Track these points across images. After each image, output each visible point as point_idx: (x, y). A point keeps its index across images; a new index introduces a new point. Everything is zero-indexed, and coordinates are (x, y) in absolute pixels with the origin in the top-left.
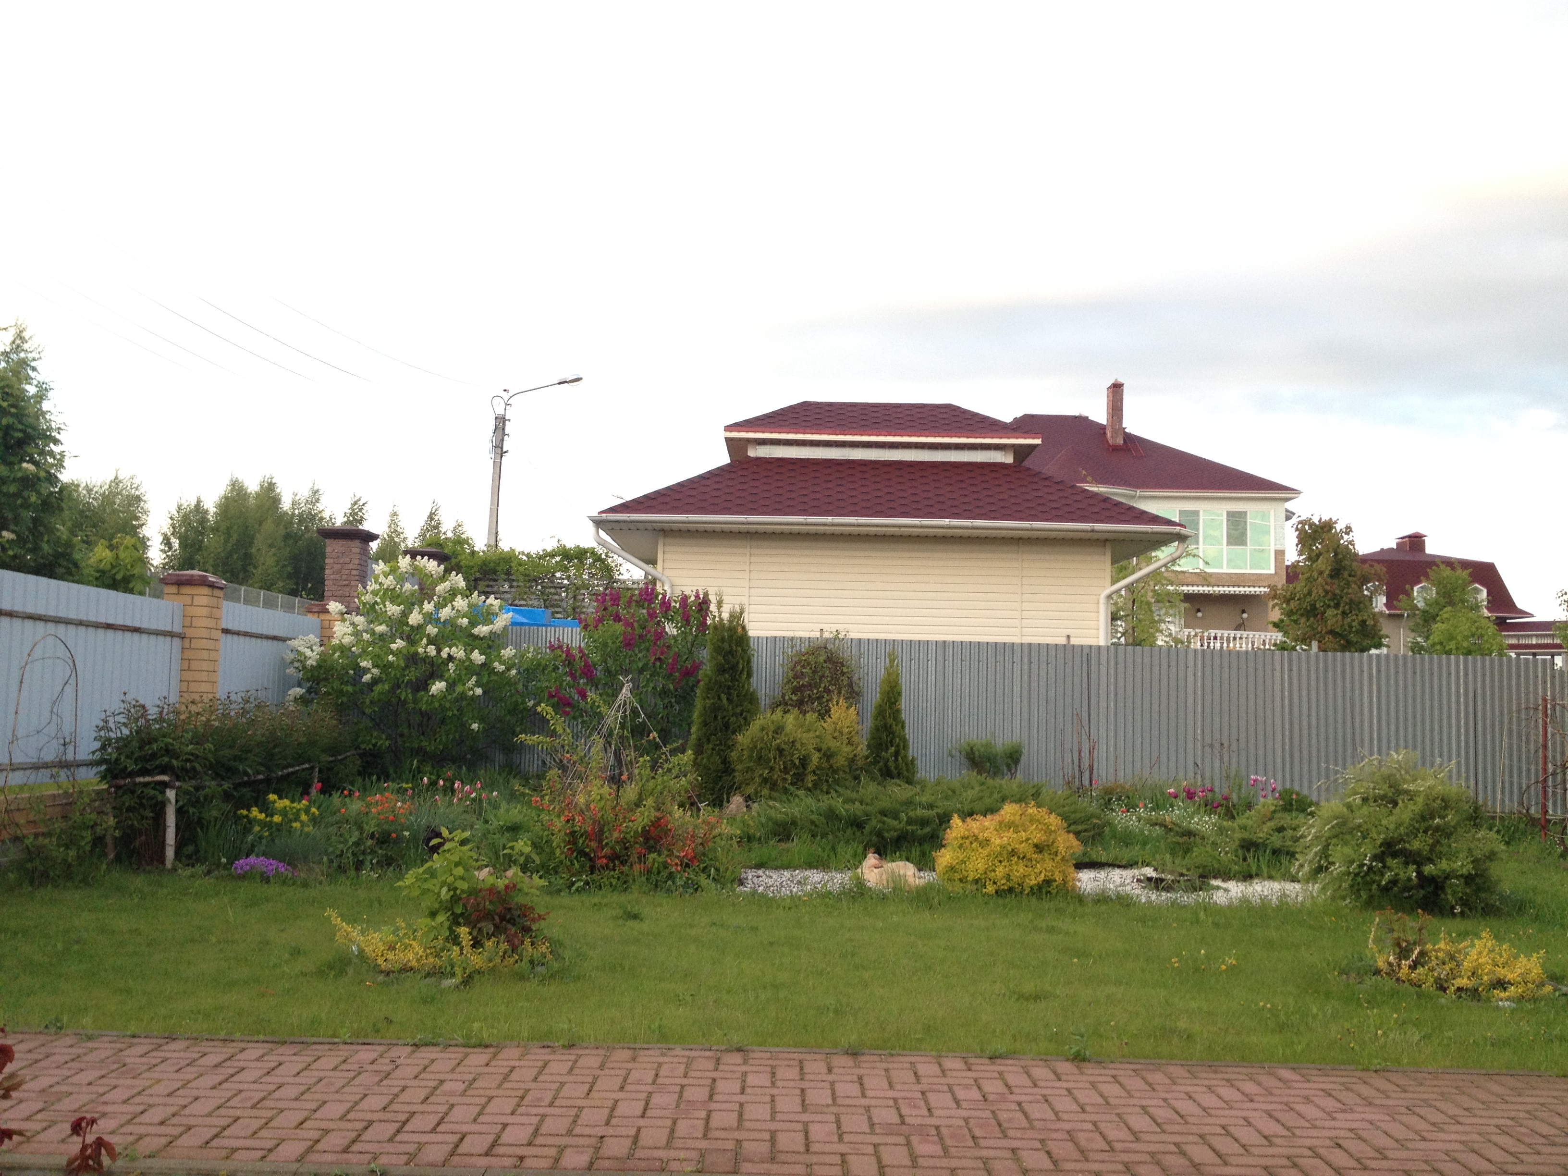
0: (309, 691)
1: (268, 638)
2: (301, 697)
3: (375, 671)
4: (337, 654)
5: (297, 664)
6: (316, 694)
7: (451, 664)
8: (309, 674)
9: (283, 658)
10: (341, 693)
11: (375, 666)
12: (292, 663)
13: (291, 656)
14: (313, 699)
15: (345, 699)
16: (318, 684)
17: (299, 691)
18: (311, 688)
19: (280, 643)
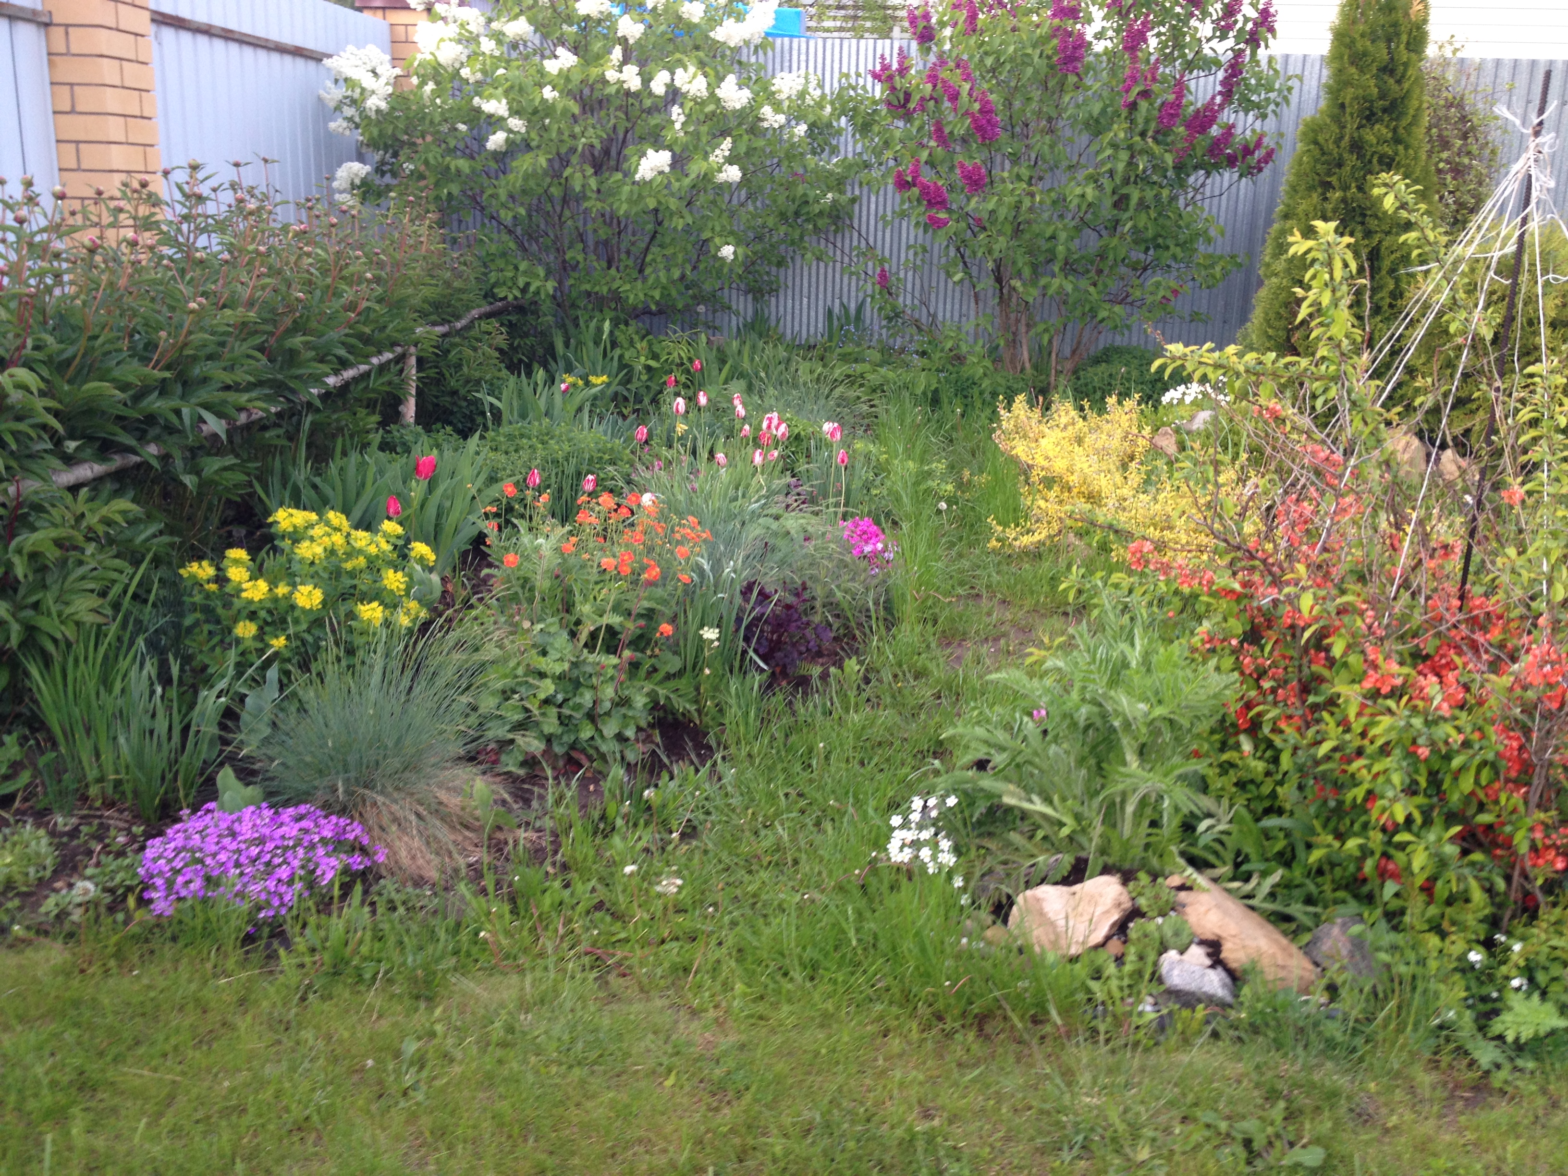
0: (379, 170)
1: (281, 49)
2: (365, 182)
3: (516, 124)
4: (430, 86)
5: (349, 111)
6: (394, 175)
7: (676, 110)
8: (375, 132)
9: (320, 99)
10: (445, 174)
11: (515, 112)
12: (338, 108)
13: (337, 93)
14: (389, 188)
15: (455, 189)
16: (395, 155)
17: (356, 169)
18: (383, 163)
19: (312, 64)
